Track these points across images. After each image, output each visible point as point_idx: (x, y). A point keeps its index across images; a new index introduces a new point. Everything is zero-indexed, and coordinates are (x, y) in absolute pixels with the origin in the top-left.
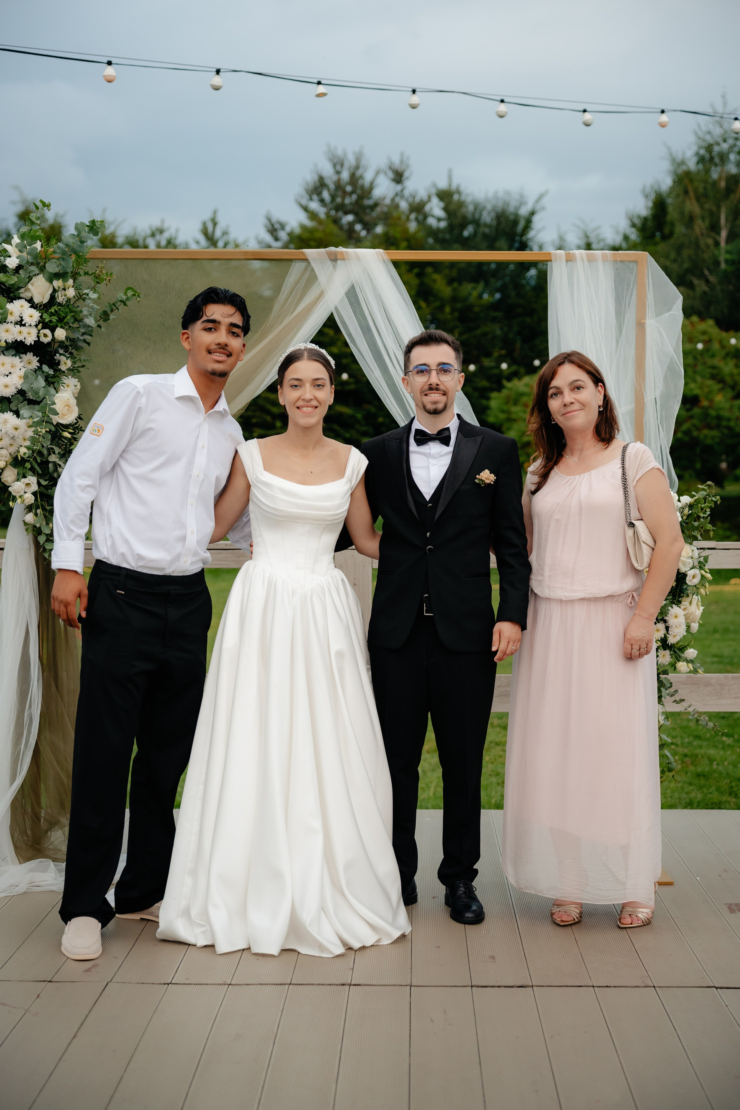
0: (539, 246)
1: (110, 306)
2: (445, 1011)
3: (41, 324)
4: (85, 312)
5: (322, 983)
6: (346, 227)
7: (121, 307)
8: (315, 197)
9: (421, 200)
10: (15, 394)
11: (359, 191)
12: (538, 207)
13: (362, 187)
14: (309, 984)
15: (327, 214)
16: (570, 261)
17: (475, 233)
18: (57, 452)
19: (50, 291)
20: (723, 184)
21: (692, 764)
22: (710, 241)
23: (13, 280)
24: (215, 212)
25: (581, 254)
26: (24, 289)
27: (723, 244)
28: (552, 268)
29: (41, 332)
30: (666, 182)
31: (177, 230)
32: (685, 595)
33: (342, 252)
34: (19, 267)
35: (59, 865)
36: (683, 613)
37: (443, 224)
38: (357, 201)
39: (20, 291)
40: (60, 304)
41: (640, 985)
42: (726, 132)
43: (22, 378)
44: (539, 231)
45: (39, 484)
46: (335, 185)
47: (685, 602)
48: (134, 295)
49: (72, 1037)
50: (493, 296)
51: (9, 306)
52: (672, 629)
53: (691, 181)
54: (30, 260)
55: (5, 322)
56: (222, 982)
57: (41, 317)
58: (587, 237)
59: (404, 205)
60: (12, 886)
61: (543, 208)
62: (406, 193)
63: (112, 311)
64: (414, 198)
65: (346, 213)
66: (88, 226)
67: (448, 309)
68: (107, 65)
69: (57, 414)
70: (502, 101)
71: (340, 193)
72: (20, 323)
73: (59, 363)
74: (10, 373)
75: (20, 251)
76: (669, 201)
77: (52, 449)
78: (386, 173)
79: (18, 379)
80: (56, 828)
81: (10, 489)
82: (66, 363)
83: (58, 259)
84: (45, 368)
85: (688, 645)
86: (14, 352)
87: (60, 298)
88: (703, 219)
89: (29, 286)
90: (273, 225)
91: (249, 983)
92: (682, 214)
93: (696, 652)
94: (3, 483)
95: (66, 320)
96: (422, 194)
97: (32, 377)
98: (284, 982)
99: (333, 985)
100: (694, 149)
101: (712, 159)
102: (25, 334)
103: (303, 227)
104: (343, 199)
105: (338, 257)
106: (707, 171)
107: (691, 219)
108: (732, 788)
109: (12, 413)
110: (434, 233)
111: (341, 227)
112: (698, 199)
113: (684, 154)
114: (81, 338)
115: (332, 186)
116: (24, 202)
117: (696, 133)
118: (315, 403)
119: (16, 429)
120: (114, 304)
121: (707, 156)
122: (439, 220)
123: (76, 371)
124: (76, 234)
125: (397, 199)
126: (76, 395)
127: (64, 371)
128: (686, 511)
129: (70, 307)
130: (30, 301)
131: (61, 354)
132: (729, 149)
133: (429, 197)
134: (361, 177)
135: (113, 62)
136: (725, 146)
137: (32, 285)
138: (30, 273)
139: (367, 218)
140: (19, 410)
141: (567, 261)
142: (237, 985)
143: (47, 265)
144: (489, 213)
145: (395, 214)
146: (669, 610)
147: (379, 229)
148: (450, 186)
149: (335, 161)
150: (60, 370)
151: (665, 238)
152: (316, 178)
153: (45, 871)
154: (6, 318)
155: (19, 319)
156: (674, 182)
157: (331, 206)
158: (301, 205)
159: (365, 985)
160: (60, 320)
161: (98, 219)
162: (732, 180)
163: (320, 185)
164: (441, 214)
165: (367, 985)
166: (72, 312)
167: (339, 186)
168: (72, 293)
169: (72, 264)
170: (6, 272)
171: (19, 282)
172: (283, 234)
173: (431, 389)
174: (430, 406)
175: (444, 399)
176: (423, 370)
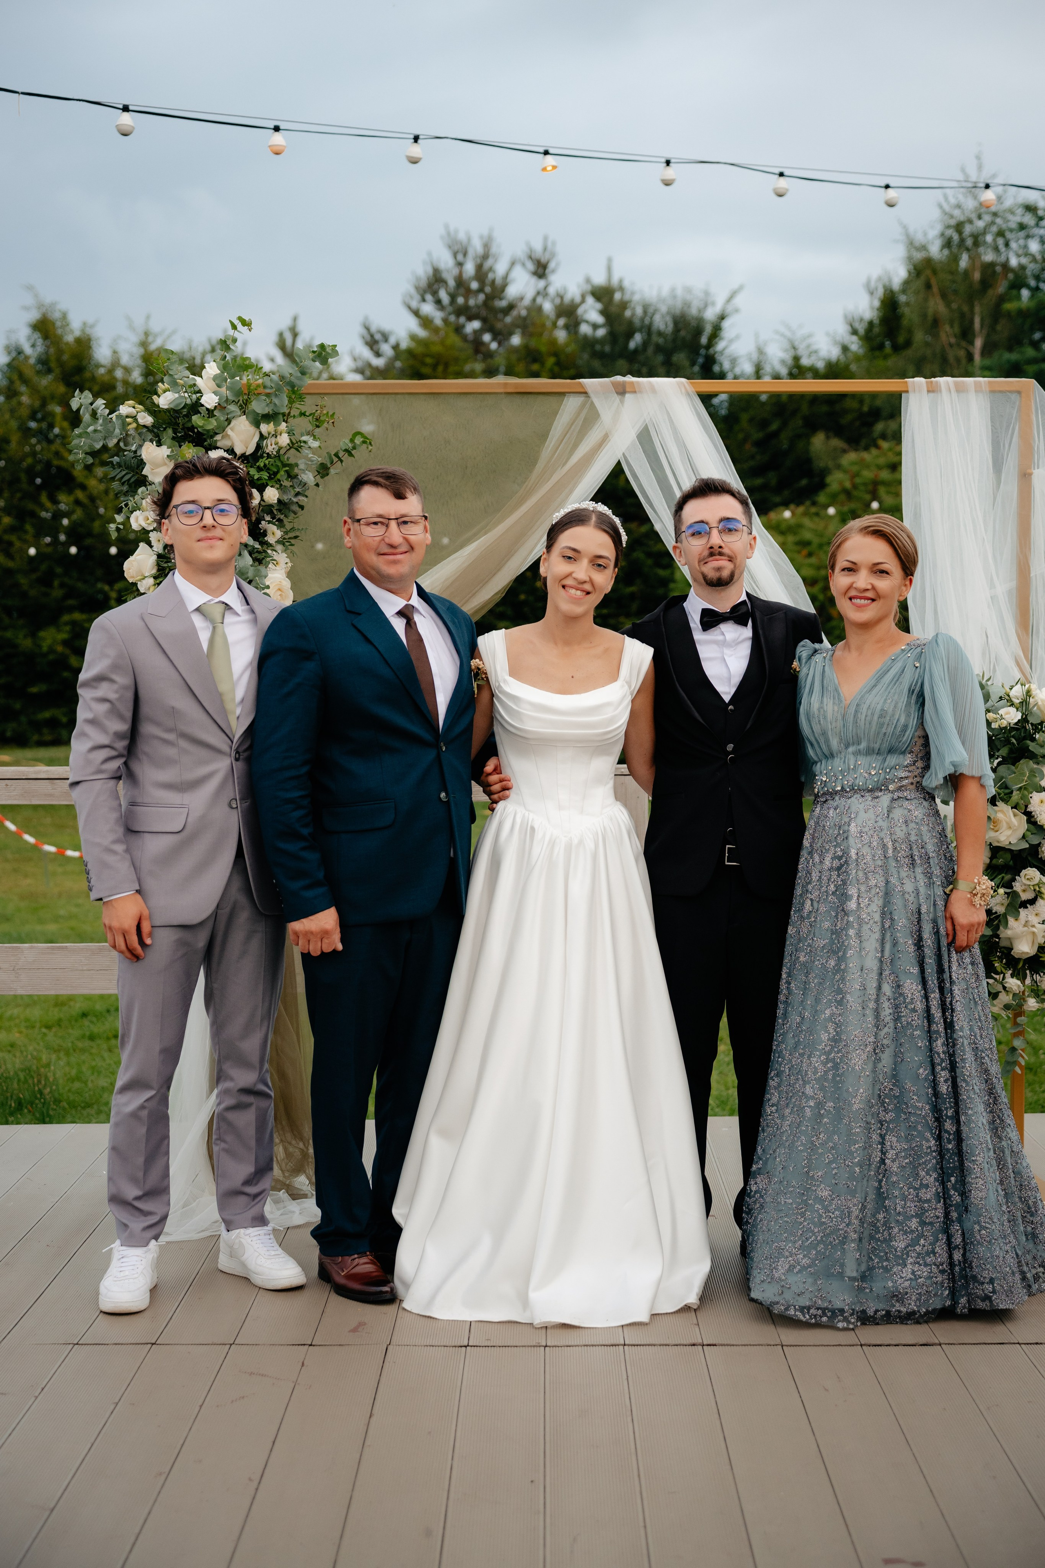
0: (731, 361)
1: (331, 457)
2: (839, 1378)
4: (302, 466)
5: (665, 1343)
6: (471, 337)
7: (346, 459)
8: (429, 297)
9: (572, 301)
11: (488, 289)
12: (729, 308)
13: (493, 283)
14: (649, 1345)
15: (445, 321)
16: (933, 391)
17: (645, 344)
19: (256, 438)
20: (977, 276)
22: (962, 353)
23: (212, 424)
24: (295, 319)
25: (948, 382)
26: (221, 435)
27: (977, 358)
28: (907, 402)
30: (899, 274)
33: (632, 383)
34: (215, 408)
37: (601, 332)
38: (485, 303)
39: (215, 439)
40: (269, 456)
42: (981, 204)
44: (731, 341)
46: (456, 281)
48: (364, 442)
53: (934, 272)
54: (231, 398)
58: (794, 348)
59: (548, 307)
61: (737, 311)
62: (552, 290)
63: (333, 463)
64: (562, 298)
65: (470, 319)
66: (314, 352)
68: (273, 131)
70: (781, 175)
71: (462, 291)
73: (265, 534)
75: (219, 386)
76: (903, 298)
78: (524, 265)
82: (274, 533)
83: (268, 396)
87: (270, 447)
88: (951, 322)
89: (229, 431)
90: (372, 336)
91: (570, 1344)
92: (924, 316)
95: (278, 476)
96: (573, 293)
98: (615, 1343)
99: (682, 1345)
100: (938, 229)
101: (962, 241)
103: (413, 337)
104: (467, 300)
105: (628, 389)
106: (955, 259)
107: (935, 324)
110: (588, 343)
111: (464, 338)
112: (944, 296)
113: (925, 234)
114: (295, 500)
115: (452, 283)
116: (40, 306)
117: (942, 208)
118: (588, 587)
120: (336, 455)
121: (956, 237)
122: (595, 326)
123: (287, 544)
125: (539, 300)
126: (288, 576)
127: (272, 545)
129: (281, 458)
131: (269, 522)
132: (985, 229)
133: (583, 297)
134: (491, 269)
135: (281, 128)
136: (980, 224)
137: (232, 429)
138: (228, 414)
139: (499, 326)
141: (929, 391)
143: (253, 404)
144: (663, 316)
145: (537, 320)
147: (516, 340)
148: (609, 279)
149: (456, 248)
150: (267, 543)
151: (896, 348)
152: (430, 271)
156: (909, 272)
157: (450, 309)
158: (409, 308)
159: (722, 1345)
160: (270, 478)
161: (328, 342)
162: (990, 273)
163: (435, 281)
164: (600, 319)
165: (724, 1345)
166: (284, 465)
167: (461, 282)
168: (284, 440)
169: (286, 402)
170: (199, 412)
171: (217, 426)
172: (386, 349)
173: (712, 554)
174: (712, 575)
175: (729, 565)
176: (700, 530)
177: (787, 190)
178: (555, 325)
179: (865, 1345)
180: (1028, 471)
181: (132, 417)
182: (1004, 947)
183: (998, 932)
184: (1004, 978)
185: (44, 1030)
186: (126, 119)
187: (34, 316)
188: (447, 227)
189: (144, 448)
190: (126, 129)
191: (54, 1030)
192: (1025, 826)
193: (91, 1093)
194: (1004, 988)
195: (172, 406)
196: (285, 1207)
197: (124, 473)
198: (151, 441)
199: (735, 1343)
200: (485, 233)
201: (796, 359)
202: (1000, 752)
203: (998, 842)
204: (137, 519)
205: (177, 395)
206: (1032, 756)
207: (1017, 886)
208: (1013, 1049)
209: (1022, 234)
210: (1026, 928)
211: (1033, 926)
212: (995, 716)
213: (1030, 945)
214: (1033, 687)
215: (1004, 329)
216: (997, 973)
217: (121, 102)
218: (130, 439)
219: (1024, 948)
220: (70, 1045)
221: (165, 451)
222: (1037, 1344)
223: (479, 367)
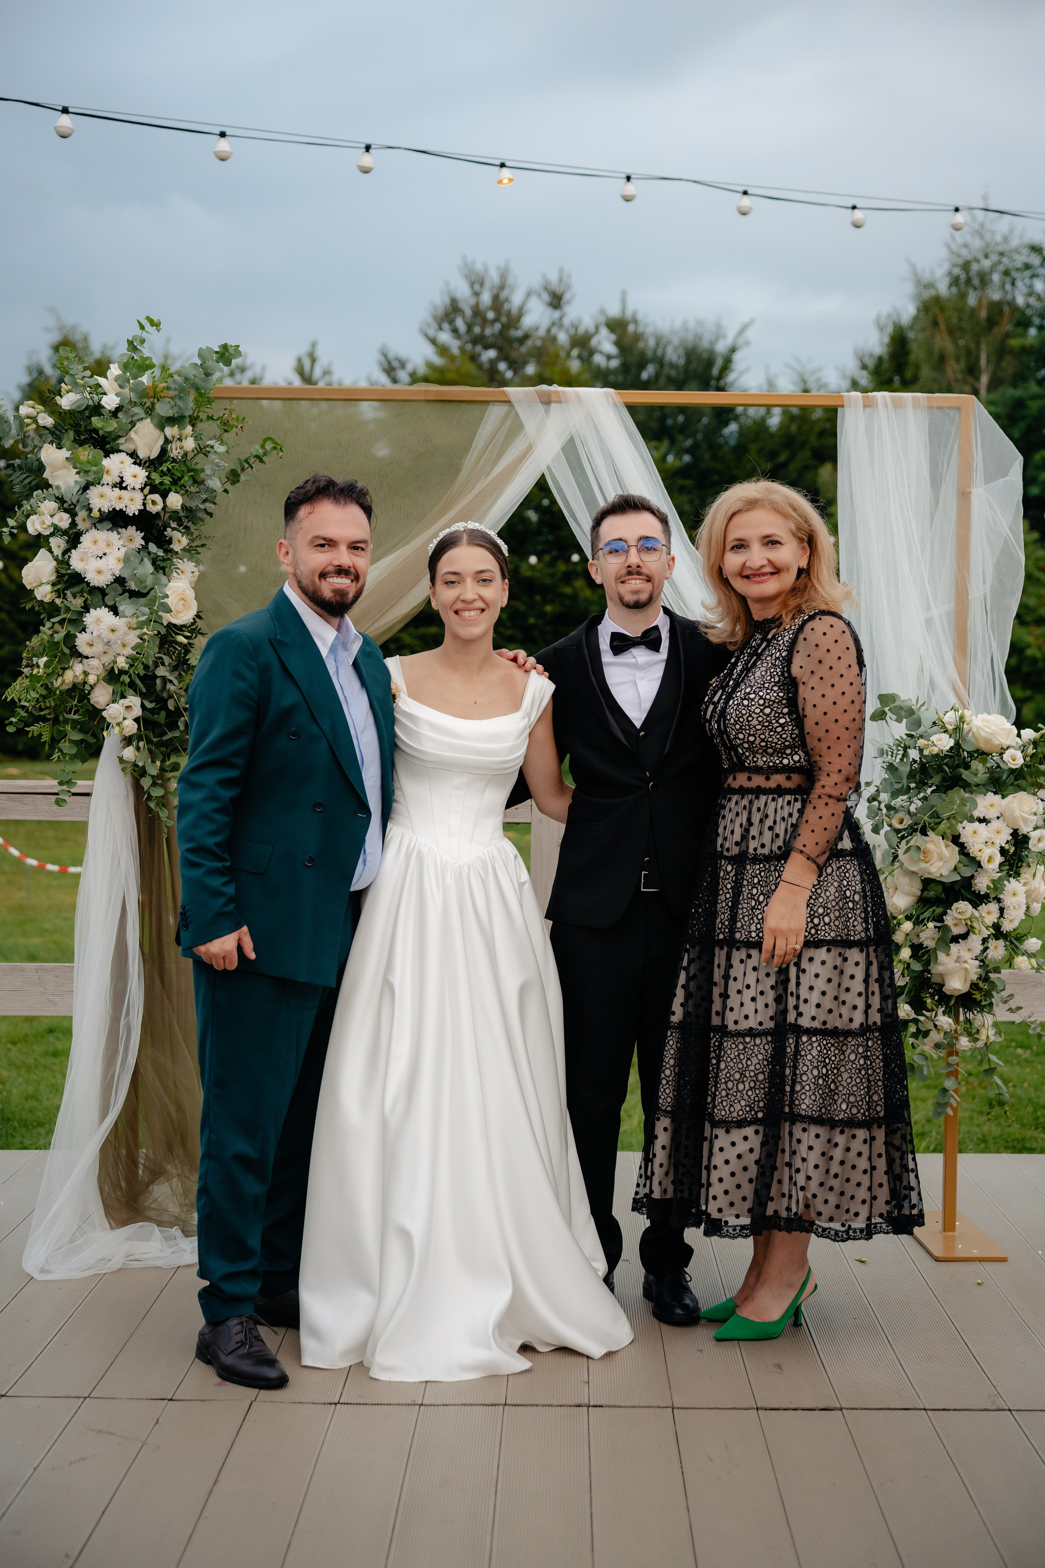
1: (241, 463)
2: (726, 1446)
3: (148, 487)
4: (208, 472)
5: (549, 1403)
6: (486, 366)
7: (257, 465)
8: (446, 326)
9: (586, 332)
10: (112, 583)
11: (504, 319)
12: (740, 341)
13: (509, 313)
14: (531, 1405)
15: (462, 349)
16: (869, 406)
17: (658, 373)
18: (167, 664)
19: (161, 442)
20: (984, 313)
21: (979, 1085)
23: (112, 426)
24: (314, 345)
25: (884, 397)
26: (125, 438)
27: (983, 392)
28: (843, 417)
29: (148, 498)
30: (908, 311)
31: (264, 368)
32: (1024, 864)
33: (558, 392)
34: (119, 409)
35: (165, 1231)
36: (1024, 889)
37: (615, 363)
38: (501, 332)
39: (120, 442)
40: (174, 460)
41: (990, 1408)
42: (988, 245)
43: (122, 562)
44: (742, 373)
45: (143, 706)
46: (473, 311)
47: (1026, 874)
48: (275, 448)
49: (213, 1481)
50: (681, 459)
51: (106, 462)
52: (1009, 912)
53: (942, 309)
54: (134, 399)
55: (99, 484)
56: (410, 1402)
57: (148, 477)
58: (804, 381)
59: (563, 338)
60: (103, 1259)
61: (747, 343)
62: (566, 321)
63: (243, 470)
64: (576, 329)
65: (486, 347)
66: (217, 352)
68: (219, 137)
69: (169, 611)
70: (745, 193)
71: (478, 320)
72: (120, 485)
73: (170, 541)
74: (105, 554)
75: (121, 387)
76: (911, 335)
77: (161, 658)
78: (539, 296)
79: (115, 562)
80: (162, 1179)
81: (104, 714)
82: (179, 541)
83: (172, 398)
84: (152, 547)
85: (1029, 933)
86: (110, 526)
87: (175, 451)
88: (958, 360)
89: (132, 434)
90: (389, 363)
91: (447, 1403)
92: (930, 352)
93: (1040, 942)
94: (93, 706)
95: (182, 482)
96: (587, 323)
97: (135, 560)
98: (496, 1402)
99: (564, 1406)
100: (946, 266)
101: (969, 281)
102: (126, 501)
103: (430, 365)
104: (483, 328)
105: (553, 399)
106: (963, 296)
107: (942, 359)
108: (1037, 1118)
109: (107, 609)
110: (602, 374)
111: (480, 366)
112: (951, 332)
113: (932, 273)
114: (202, 507)
115: (468, 312)
116: (61, 328)
117: (948, 246)
119: (113, 631)
120: (246, 461)
121: (963, 276)
122: (609, 357)
123: (193, 552)
124: (199, 363)
125: (554, 330)
126: (193, 585)
127: (177, 553)
128: (1031, 750)
129: (188, 463)
130: (133, 455)
131: (173, 529)
132: (992, 267)
133: (597, 328)
134: (507, 300)
135: (227, 133)
136: (987, 264)
137: (136, 433)
138: (132, 416)
139: (514, 355)
140: (117, 605)
141: (865, 406)
142: (431, 1405)
143: (158, 406)
144: (675, 349)
145: (551, 349)
146: (1005, 885)
147: (531, 369)
148: (624, 311)
149: (473, 279)
150: (171, 551)
151: (905, 383)
152: (447, 301)
153: (147, 1239)
154: (101, 479)
155: (118, 480)
156: (919, 310)
157: (466, 338)
158: (427, 336)
159: (609, 1406)
160: (175, 482)
161: (232, 342)
162: (996, 309)
163: (452, 311)
164: (612, 349)
165: (611, 1406)
166: (189, 470)
167: (477, 312)
168: (190, 444)
169: (191, 405)
170: (100, 414)
171: (120, 428)
172: (403, 375)
173: (630, 573)
174: (629, 598)
175: (648, 587)
176: (618, 548)
177: (751, 209)
178: (569, 355)
179: (761, 1409)
180: (968, 490)
181: (31, 418)
182: (936, 984)
183: (930, 968)
184: (936, 1015)
185: (9, 1046)
186: (65, 121)
187: (55, 336)
188: (464, 257)
189: (43, 450)
190: (65, 131)
191: (19, 1045)
192: (958, 857)
193: (45, 1112)
194: (935, 1026)
195: (73, 407)
196: (177, 1245)
197: (25, 476)
198: (51, 443)
199: (623, 1404)
200: (502, 263)
202: (933, 779)
203: (929, 873)
204: (33, 525)
205: (79, 396)
206: (966, 786)
207: (949, 920)
208: (945, 1091)
209: (1028, 273)
210: (958, 964)
211: (966, 962)
212: (926, 742)
213: (963, 981)
214: (967, 713)
215: (1009, 366)
216: (928, 1010)
217: (60, 104)
218: (29, 441)
219: (956, 985)
220: (32, 1061)
221: (65, 453)
222: (944, 1410)
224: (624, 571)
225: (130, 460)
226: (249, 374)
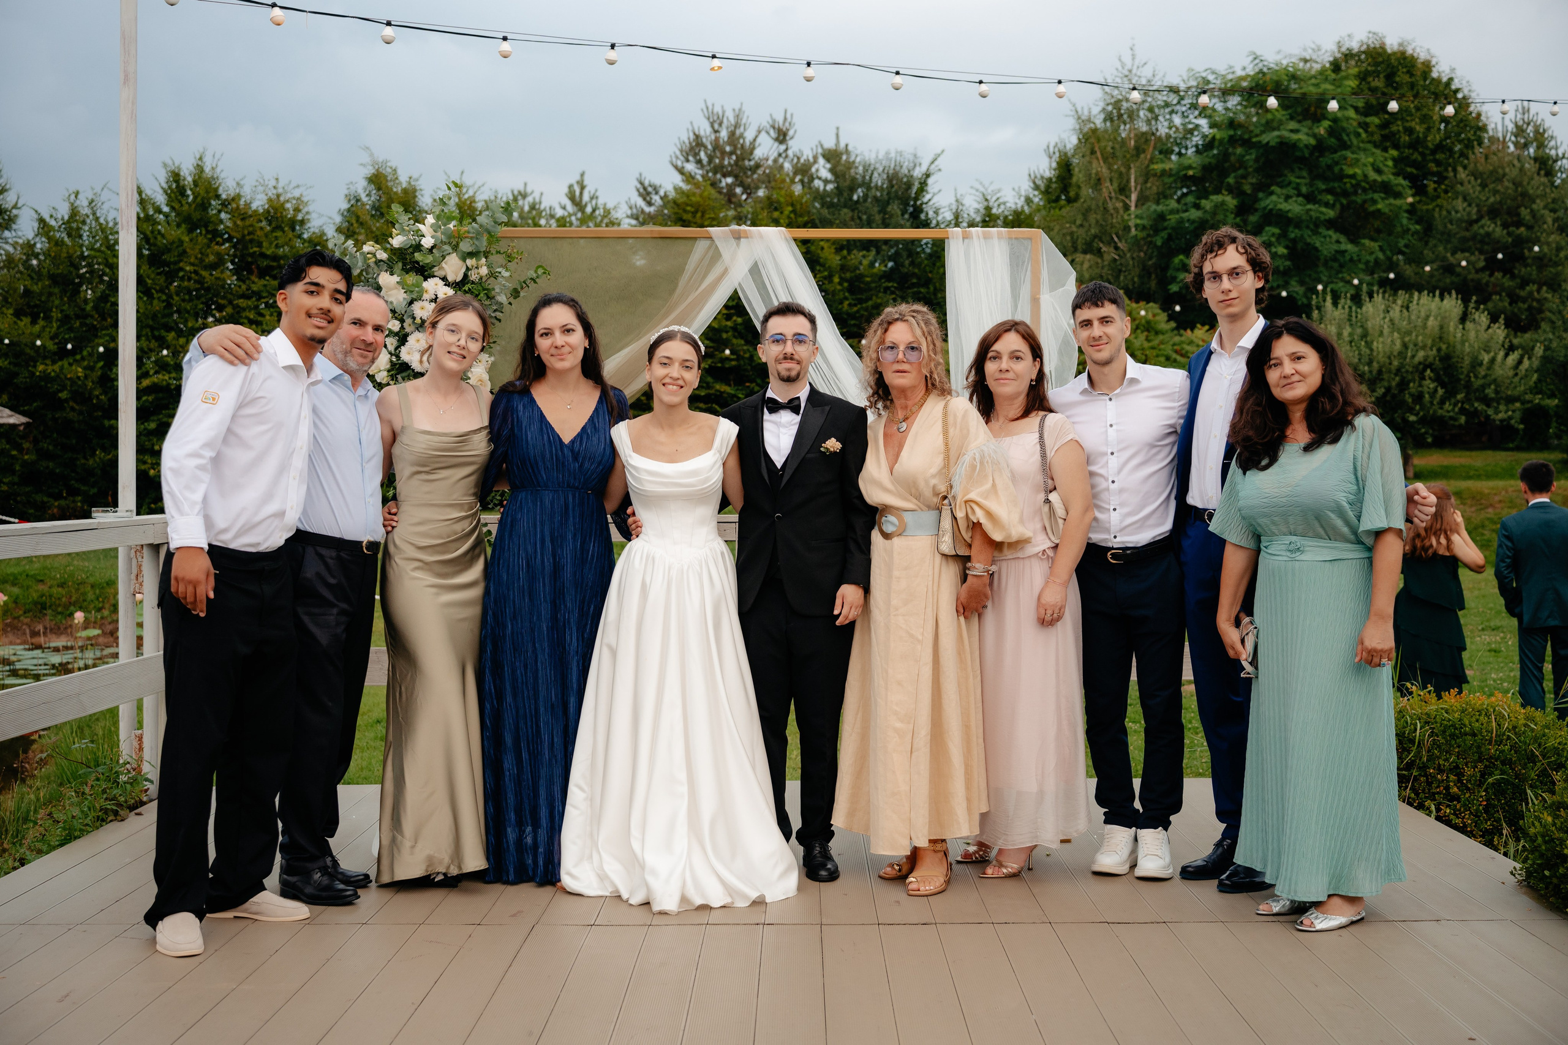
0: (934, 211)
1: (521, 284)
4: (497, 290)
6: (724, 191)
7: (532, 285)
8: (691, 158)
9: (807, 161)
11: (739, 152)
12: (933, 168)
13: (743, 147)
15: (704, 177)
16: (967, 243)
17: (866, 196)
19: (464, 270)
20: (1132, 143)
22: (1119, 205)
23: (429, 259)
24: (582, 175)
25: (978, 232)
26: (438, 267)
27: (1132, 207)
28: (949, 245)
30: (1072, 141)
31: (541, 195)
33: (745, 231)
34: (433, 247)
37: (830, 187)
38: (737, 163)
39: (435, 270)
40: (473, 283)
44: (934, 194)
46: (713, 145)
48: (544, 273)
51: (425, 285)
53: (1098, 140)
54: (444, 240)
55: (420, 300)
58: (987, 200)
59: (787, 166)
61: (939, 170)
62: (790, 153)
63: (522, 288)
64: (798, 159)
65: (725, 176)
67: (836, 280)
68: (502, 40)
70: (897, 73)
71: (718, 154)
75: (435, 231)
76: (1075, 161)
78: (768, 133)
83: (471, 239)
87: (473, 276)
88: (1111, 181)
89: (443, 264)
90: (645, 189)
92: (1088, 175)
96: (807, 154)
100: (1102, 105)
101: (1120, 116)
103: (677, 189)
104: (722, 160)
105: (742, 235)
106: (1116, 130)
107: (1098, 181)
110: (820, 196)
111: (720, 191)
112: (1105, 160)
113: (1090, 111)
115: (709, 147)
118: (681, 382)
120: (524, 282)
121: (1115, 113)
122: (826, 182)
125: (780, 161)
126: (488, 370)
129: (483, 284)
130: (444, 279)
132: (1137, 104)
133: (815, 158)
134: (742, 136)
135: (508, 38)
137: (446, 263)
138: (443, 252)
139: (747, 181)
141: (964, 238)
143: (461, 245)
144: (880, 174)
145: (778, 176)
147: (761, 193)
148: (837, 143)
149: (713, 119)
151: (1069, 201)
152: (692, 137)
154: (421, 296)
156: (1079, 140)
157: (708, 168)
158: (676, 167)
159: (778, 924)
162: (1144, 139)
163: (695, 147)
164: (829, 176)
165: (780, 924)
166: (484, 289)
167: (717, 146)
168: (484, 271)
169: (485, 243)
170: (420, 251)
171: (434, 260)
172: (656, 199)
173: (785, 358)
174: (784, 373)
175: (797, 367)
176: (779, 339)
178: (793, 181)
181: (372, 254)
186: (389, 31)
187: (370, 171)
188: (705, 101)
189: (380, 277)
190: (389, 39)
195: (401, 246)
198: (386, 271)
199: (788, 923)
200: (737, 106)
201: (988, 209)
205: (405, 238)
209: (1167, 110)
217: (385, 18)
218: (370, 270)
221: (396, 278)
223: (731, 213)
224: (781, 356)
225: (442, 283)
226: (530, 199)
